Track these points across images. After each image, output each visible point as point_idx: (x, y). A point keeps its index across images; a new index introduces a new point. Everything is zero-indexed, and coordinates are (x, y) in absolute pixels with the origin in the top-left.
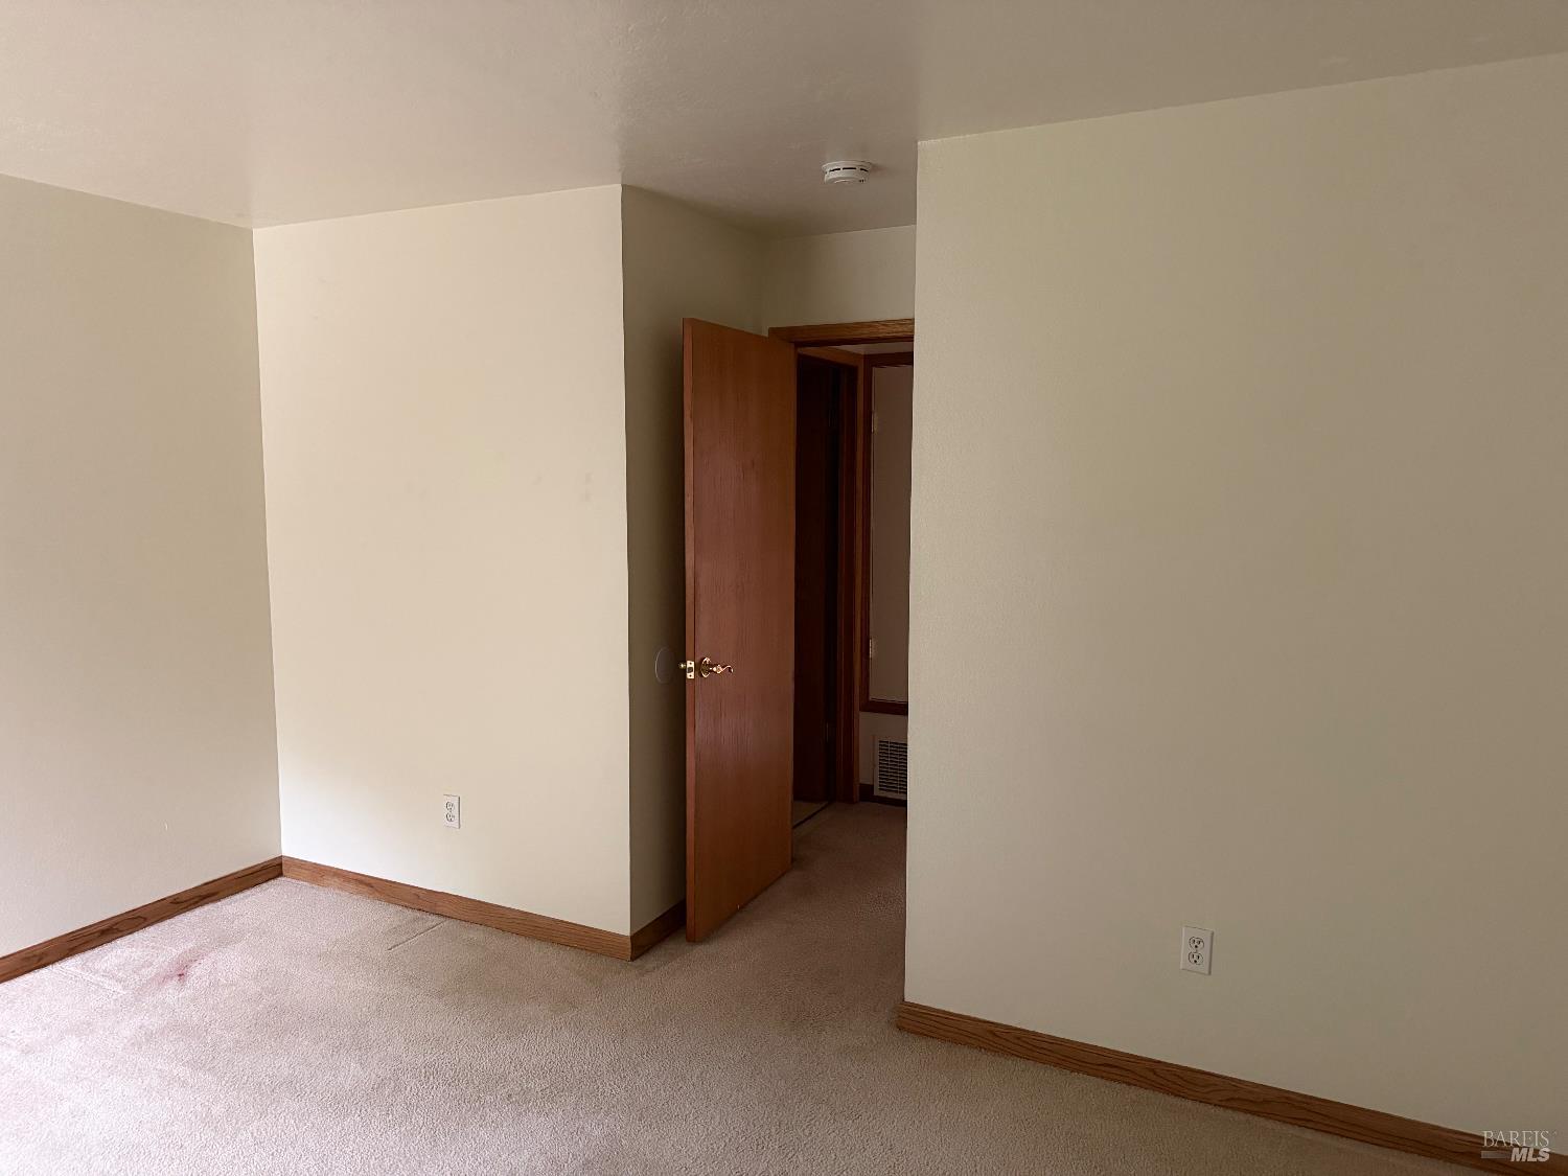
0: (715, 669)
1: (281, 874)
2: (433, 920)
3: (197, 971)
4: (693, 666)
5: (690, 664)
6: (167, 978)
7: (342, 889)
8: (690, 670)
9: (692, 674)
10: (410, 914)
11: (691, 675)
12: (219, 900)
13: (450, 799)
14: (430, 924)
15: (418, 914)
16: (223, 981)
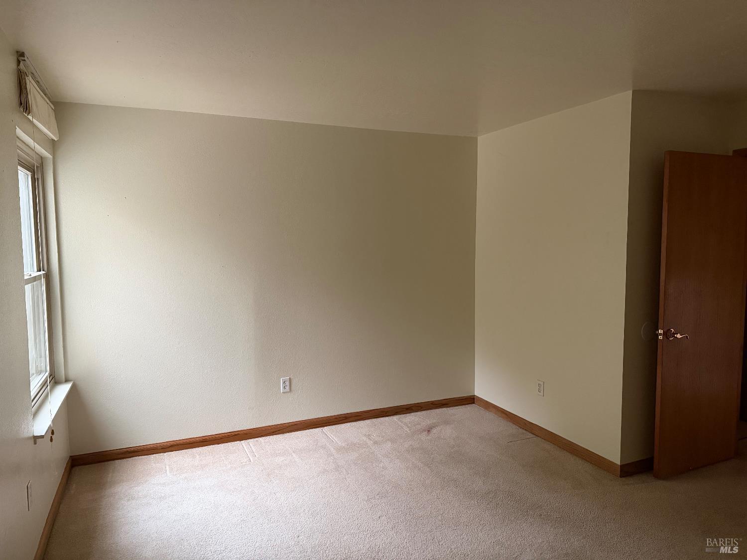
0: (676, 336)
1: (474, 403)
2: (530, 435)
3: (434, 431)
4: (662, 332)
5: (660, 331)
6: (424, 430)
7: (496, 414)
8: (661, 334)
9: (662, 337)
10: (521, 430)
11: (660, 337)
12: (449, 407)
13: (540, 382)
14: (528, 437)
15: (524, 431)
16: (442, 437)
